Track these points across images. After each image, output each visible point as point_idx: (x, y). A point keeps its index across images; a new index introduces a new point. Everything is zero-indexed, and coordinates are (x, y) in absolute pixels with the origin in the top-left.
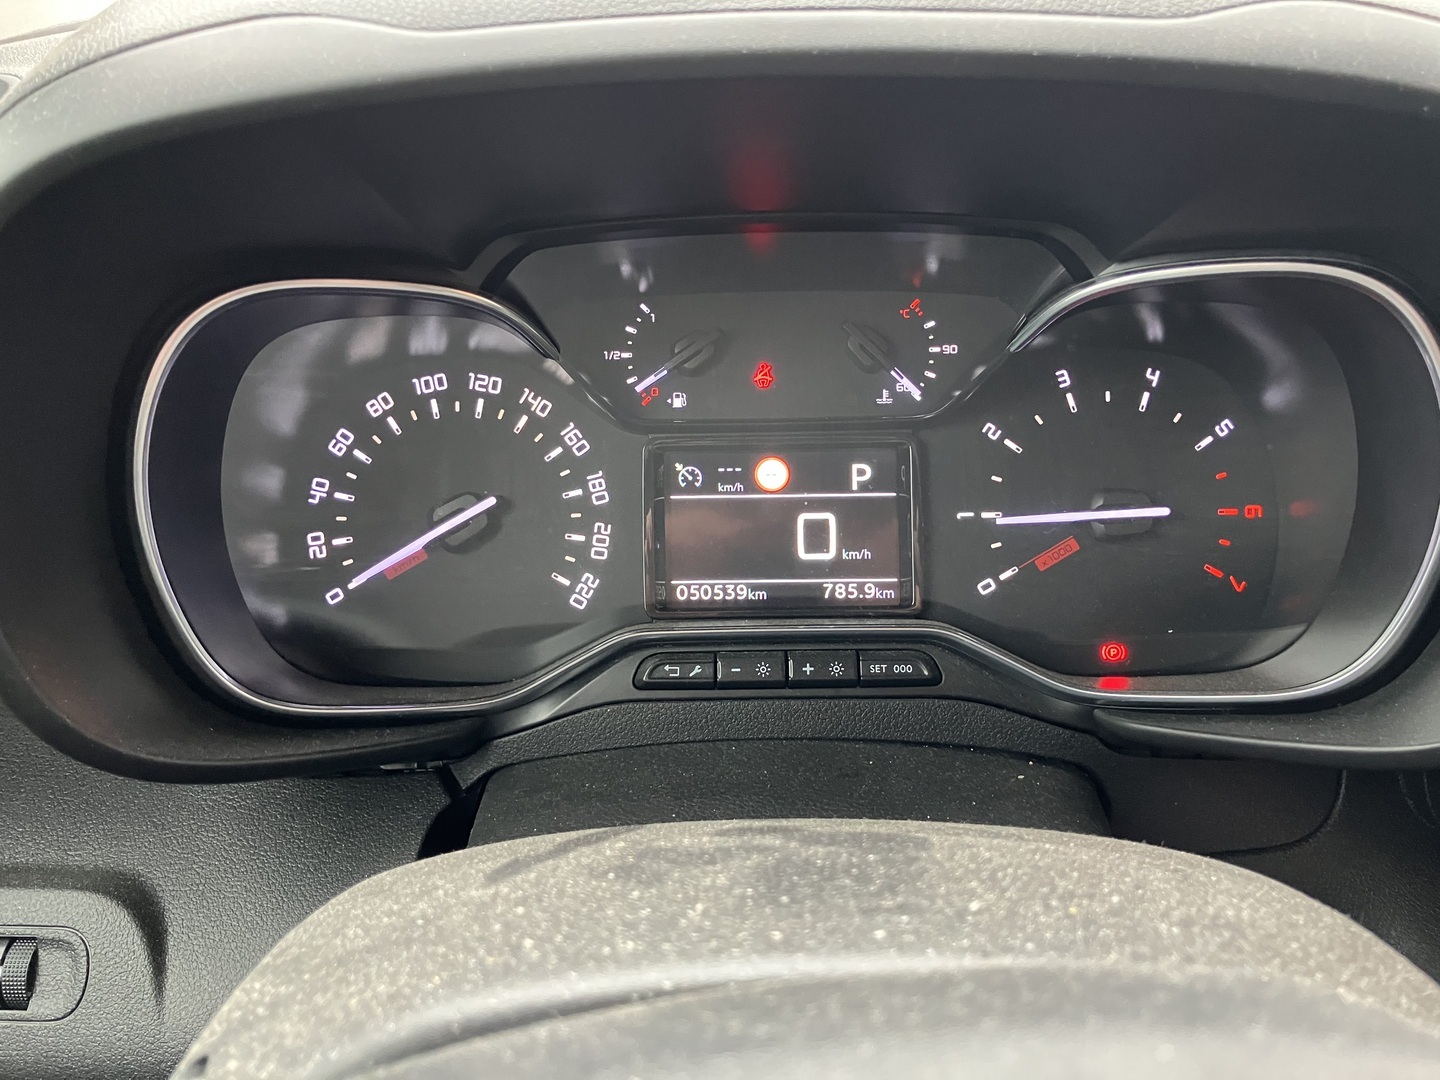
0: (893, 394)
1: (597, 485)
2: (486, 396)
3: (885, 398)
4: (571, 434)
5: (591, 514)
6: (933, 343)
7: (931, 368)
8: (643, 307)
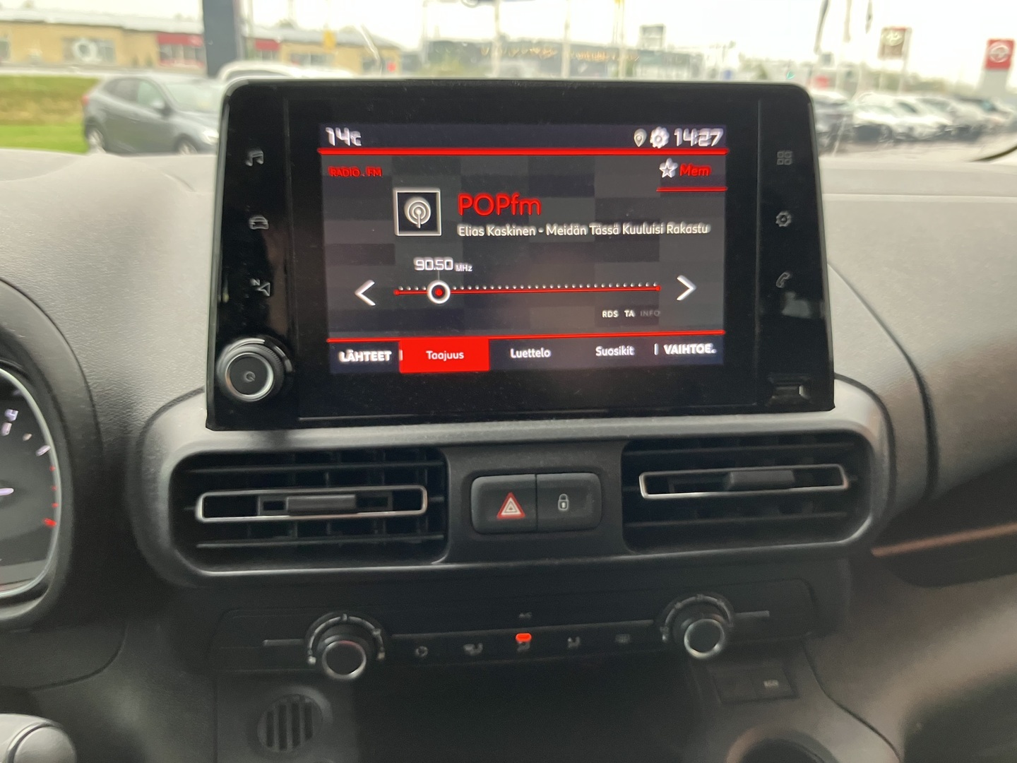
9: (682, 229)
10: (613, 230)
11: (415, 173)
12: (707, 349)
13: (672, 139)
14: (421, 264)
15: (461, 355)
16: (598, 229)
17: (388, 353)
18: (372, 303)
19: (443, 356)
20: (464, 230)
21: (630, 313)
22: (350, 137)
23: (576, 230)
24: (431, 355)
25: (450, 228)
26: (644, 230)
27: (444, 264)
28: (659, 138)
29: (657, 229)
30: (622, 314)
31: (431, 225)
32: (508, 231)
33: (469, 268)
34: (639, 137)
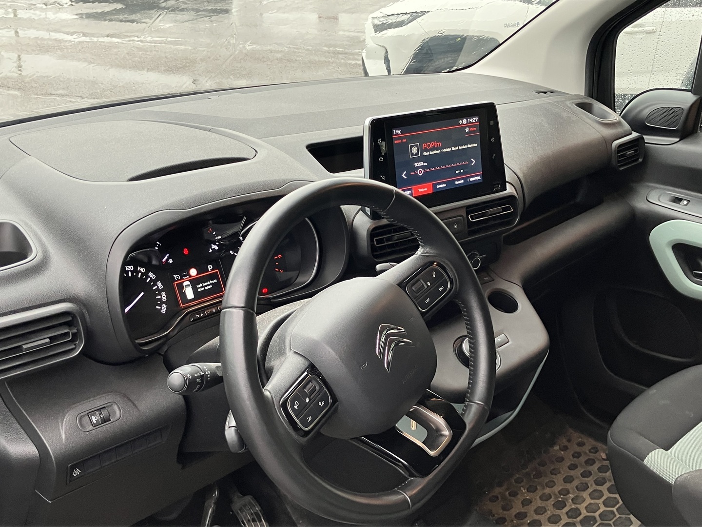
0: (212, 249)
1: (159, 284)
2: (130, 271)
3: (211, 251)
4: (151, 274)
5: (160, 291)
6: (216, 237)
7: (217, 242)
8: (158, 243)
9: (471, 146)
10: (457, 148)
11: (413, 139)
12: (479, 178)
13: (467, 121)
14: (416, 165)
15: (426, 189)
16: (454, 149)
17: (410, 191)
18: (406, 178)
19: (422, 190)
20: (425, 154)
21: (462, 171)
22: (399, 132)
23: (449, 150)
24: (420, 190)
25: (422, 153)
26: (463, 147)
27: (421, 164)
28: (465, 121)
29: (466, 147)
30: (460, 171)
31: (417, 154)
32: (434, 152)
33: (426, 164)
34: (461, 122)
